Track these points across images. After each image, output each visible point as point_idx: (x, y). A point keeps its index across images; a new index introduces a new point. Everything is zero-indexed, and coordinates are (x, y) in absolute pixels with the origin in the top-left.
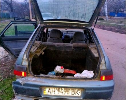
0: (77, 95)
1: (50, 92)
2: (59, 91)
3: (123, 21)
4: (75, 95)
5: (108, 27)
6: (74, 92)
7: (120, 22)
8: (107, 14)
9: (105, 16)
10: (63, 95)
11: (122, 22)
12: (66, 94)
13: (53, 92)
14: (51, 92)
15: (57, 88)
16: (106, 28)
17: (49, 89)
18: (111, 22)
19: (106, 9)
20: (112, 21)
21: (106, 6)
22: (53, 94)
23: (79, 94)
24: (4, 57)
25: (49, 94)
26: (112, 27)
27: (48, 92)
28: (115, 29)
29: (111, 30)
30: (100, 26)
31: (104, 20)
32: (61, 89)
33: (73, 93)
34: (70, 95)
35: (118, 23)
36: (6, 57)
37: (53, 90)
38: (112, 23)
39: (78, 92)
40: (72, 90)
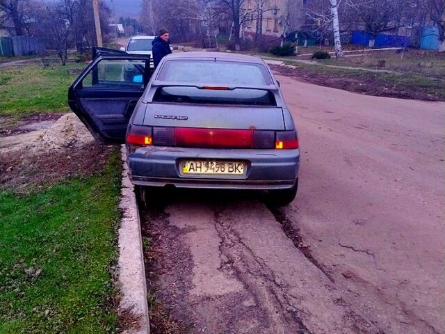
0: (237, 172)
1: (193, 168)
2: (208, 167)
3: (386, 59)
4: (234, 173)
5: (338, 79)
6: (232, 168)
7: (377, 63)
8: (338, 39)
9: (334, 44)
10: (215, 173)
11: (384, 62)
12: (220, 172)
13: (199, 169)
14: (195, 168)
15: (205, 163)
16: (332, 80)
17: (192, 164)
18: (349, 65)
19: (336, 21)
20: (353, 60)
21: (336, 13)
22: (198, 171)
23: (241, 171)
24: (64, 146)
25: (192, 171)
26: (350, 77)
27: (190, 168)
28: (355, 83)
29: (345, 86)
30: (313, 76)
31: (329, 57)
32: (212, 163)
33: (231, 170)
34: (226, 172)
35: (371, 66)
36: (69, 145)
37: (199, 165)
38: (350, 68)
39: (240, 168)
40: (230, 164)
